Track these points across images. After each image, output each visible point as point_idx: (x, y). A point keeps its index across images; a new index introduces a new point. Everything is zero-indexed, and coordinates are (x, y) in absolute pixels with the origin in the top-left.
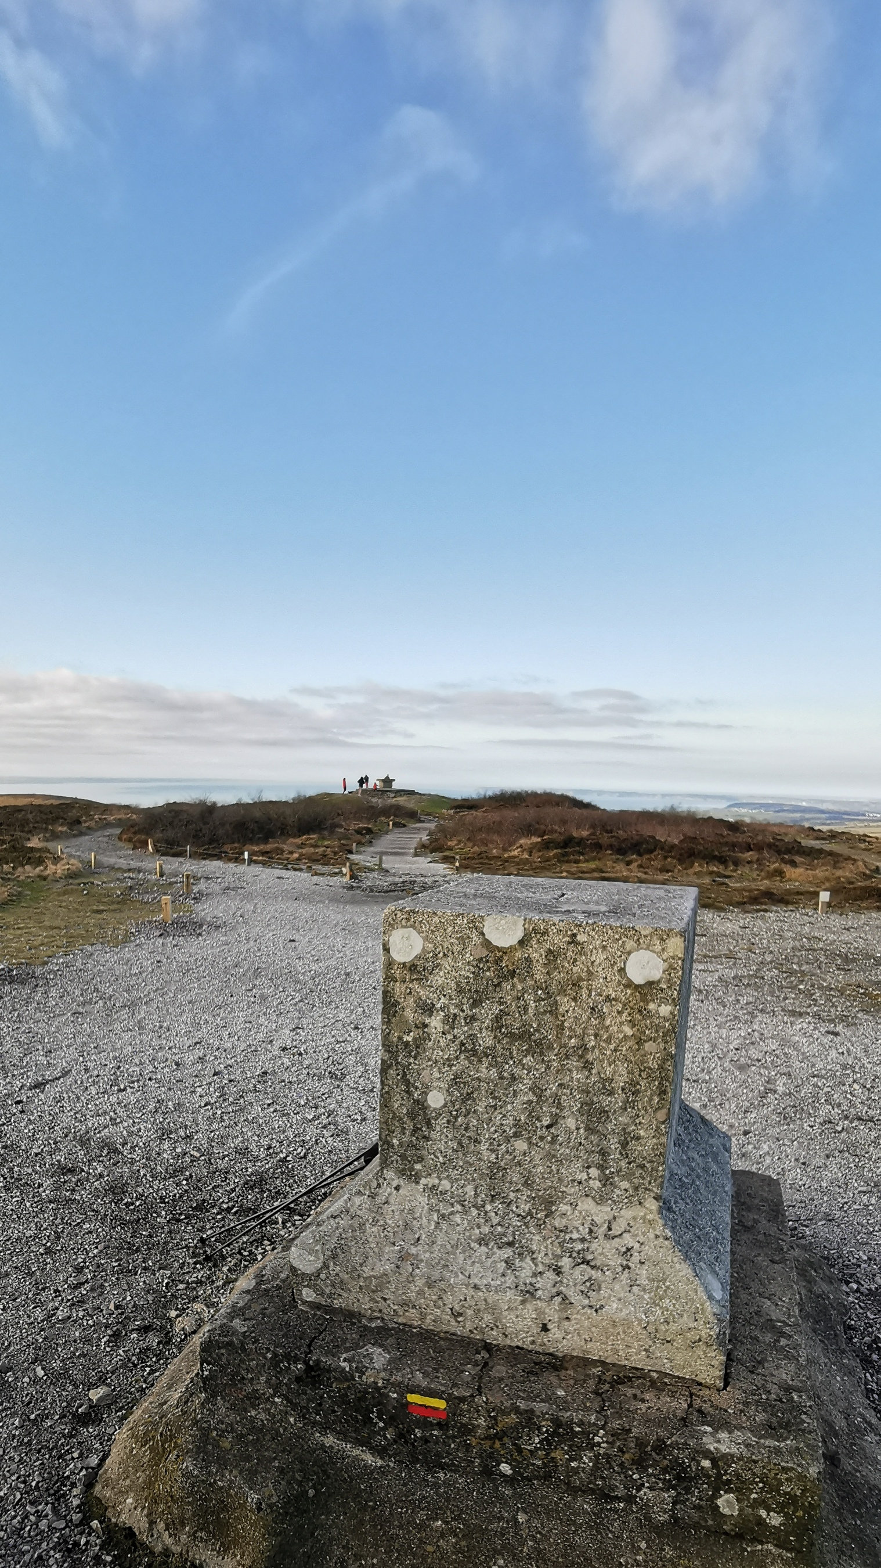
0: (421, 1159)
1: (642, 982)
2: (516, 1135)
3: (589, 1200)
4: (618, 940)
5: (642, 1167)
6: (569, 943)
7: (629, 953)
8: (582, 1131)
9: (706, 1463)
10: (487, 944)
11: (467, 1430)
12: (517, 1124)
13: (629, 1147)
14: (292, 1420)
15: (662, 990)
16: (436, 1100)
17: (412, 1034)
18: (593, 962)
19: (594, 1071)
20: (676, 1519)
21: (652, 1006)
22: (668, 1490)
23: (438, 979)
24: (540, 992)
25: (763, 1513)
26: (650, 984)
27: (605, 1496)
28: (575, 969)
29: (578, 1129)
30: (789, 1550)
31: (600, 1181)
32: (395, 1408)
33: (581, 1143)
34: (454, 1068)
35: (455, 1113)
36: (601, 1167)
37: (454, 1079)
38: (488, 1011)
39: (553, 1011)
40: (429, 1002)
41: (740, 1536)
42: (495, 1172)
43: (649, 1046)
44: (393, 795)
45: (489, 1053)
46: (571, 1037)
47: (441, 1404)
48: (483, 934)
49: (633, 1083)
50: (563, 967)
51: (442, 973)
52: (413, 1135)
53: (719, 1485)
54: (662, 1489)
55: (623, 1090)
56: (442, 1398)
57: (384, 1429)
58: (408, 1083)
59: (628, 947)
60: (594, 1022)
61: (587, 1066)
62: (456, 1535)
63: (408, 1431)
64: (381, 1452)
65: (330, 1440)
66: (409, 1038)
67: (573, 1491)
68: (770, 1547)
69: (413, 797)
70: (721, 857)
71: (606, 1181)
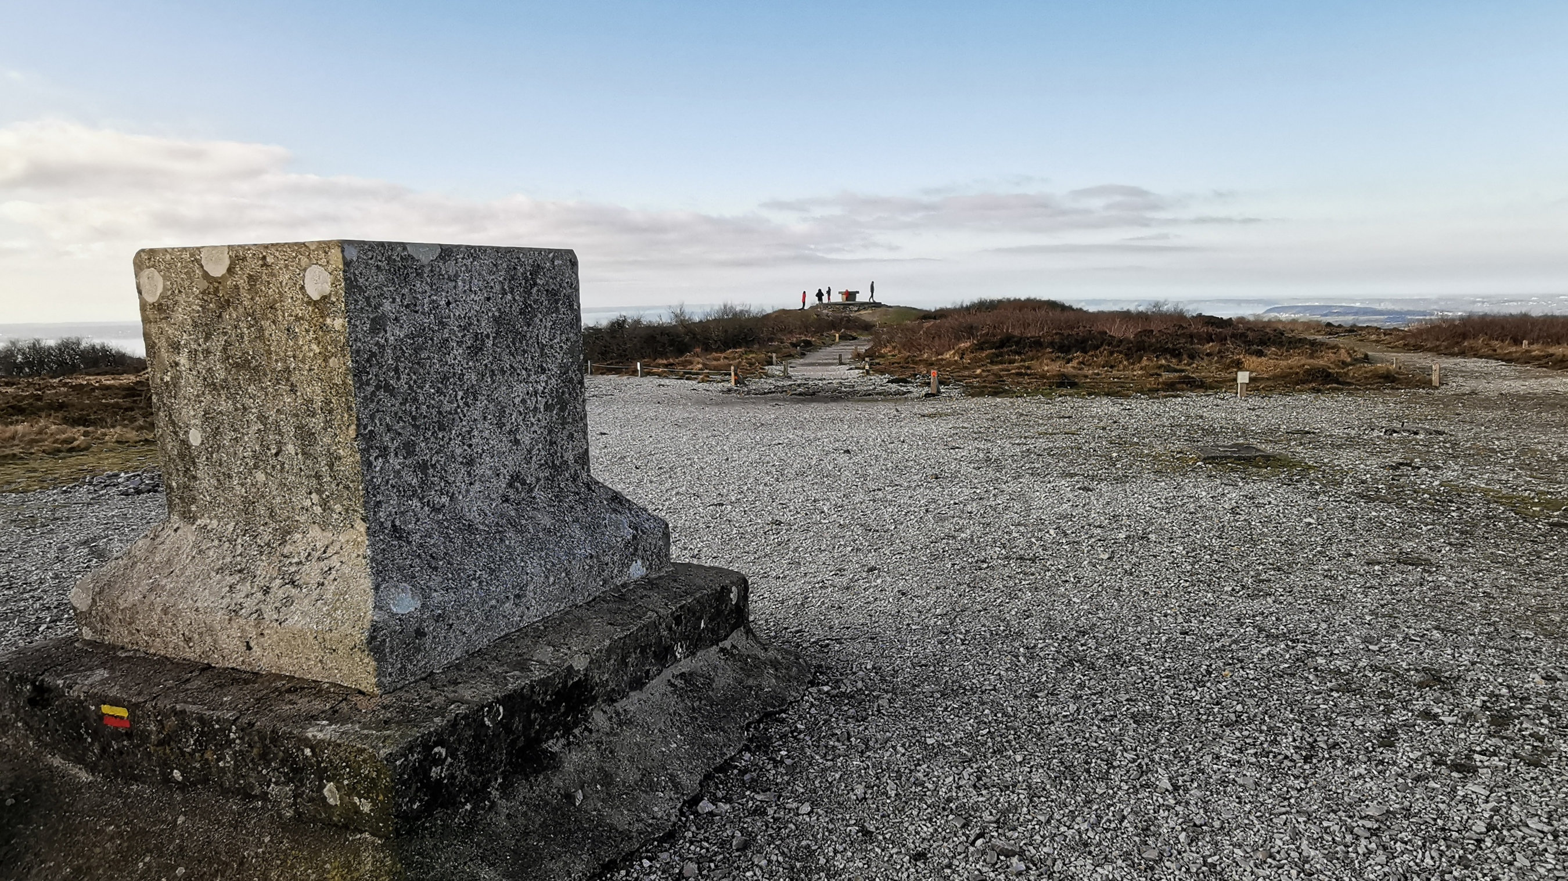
0: (194, 500)
1: (319, 298)
2: (256, 466)
3: (316, 526)
4: (295, 258)
5: (347, 488)
6: (262, 266)
7: (305, 270)
8: (300, 456)
9: (308, 752)
10: (206, 275)
11: (145, 737)
12: (255, 457)
13: (335, 468)
14: (31, 743)
15: (333, 303)
16: (195, 438)
17: (169, 374)
18: (281, 283)
19: (299, 394)
20: (299, 814)
21: (328, 321)
22: (288, 785)
23: (179, 315)
24: (249, 319)
25: (356, 800)
26: (324, 298)
27: (247, 795)
28: (270, 292)
29: (297, 454)
30: (380, 838)
31: (321, 506)
32: (95, 721)
33: (301, 469)
34: (203, 404)
35: (210, 449)
36: (319, 492)
37: (204, 415)
38: (217, 343)
39: (261, 337)
40: (176, 339)
41: (346, 827)
42: (248, 505)
43: (333, 362)
44: (856, 309)
45: (225, 385)
46: (277, 361)
47: (123, 712)
48: (202, 267)
49: (328, 402)
50: (261, 290)
51: (180, 309)
52: (184, 476)
53: (322, 775)
54: (283, 783)
55: (322, 409)
56: (124, 707)
57: (91, 744)
58: (173, 424)
59: (303, 264)
60: (291, 343)
61: (293, 390)
62: (122, 838)
63: (108, 744)
64: (92, 769)
65: (57, 761)
66: (167, 379)
67: (225, 792)
68: (367, 835)
69: (879, 309)
70: (1174, 350)
71: (325, 504)
